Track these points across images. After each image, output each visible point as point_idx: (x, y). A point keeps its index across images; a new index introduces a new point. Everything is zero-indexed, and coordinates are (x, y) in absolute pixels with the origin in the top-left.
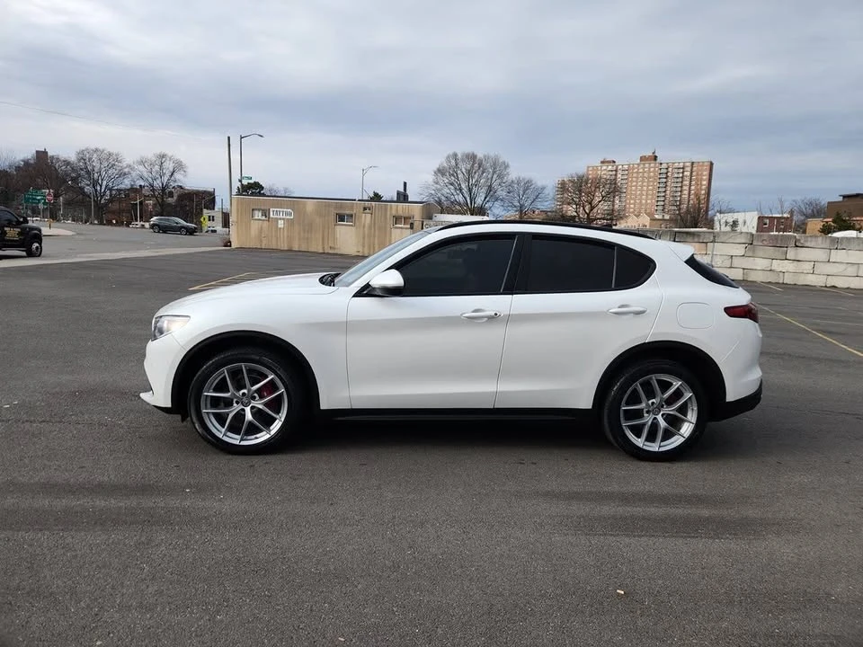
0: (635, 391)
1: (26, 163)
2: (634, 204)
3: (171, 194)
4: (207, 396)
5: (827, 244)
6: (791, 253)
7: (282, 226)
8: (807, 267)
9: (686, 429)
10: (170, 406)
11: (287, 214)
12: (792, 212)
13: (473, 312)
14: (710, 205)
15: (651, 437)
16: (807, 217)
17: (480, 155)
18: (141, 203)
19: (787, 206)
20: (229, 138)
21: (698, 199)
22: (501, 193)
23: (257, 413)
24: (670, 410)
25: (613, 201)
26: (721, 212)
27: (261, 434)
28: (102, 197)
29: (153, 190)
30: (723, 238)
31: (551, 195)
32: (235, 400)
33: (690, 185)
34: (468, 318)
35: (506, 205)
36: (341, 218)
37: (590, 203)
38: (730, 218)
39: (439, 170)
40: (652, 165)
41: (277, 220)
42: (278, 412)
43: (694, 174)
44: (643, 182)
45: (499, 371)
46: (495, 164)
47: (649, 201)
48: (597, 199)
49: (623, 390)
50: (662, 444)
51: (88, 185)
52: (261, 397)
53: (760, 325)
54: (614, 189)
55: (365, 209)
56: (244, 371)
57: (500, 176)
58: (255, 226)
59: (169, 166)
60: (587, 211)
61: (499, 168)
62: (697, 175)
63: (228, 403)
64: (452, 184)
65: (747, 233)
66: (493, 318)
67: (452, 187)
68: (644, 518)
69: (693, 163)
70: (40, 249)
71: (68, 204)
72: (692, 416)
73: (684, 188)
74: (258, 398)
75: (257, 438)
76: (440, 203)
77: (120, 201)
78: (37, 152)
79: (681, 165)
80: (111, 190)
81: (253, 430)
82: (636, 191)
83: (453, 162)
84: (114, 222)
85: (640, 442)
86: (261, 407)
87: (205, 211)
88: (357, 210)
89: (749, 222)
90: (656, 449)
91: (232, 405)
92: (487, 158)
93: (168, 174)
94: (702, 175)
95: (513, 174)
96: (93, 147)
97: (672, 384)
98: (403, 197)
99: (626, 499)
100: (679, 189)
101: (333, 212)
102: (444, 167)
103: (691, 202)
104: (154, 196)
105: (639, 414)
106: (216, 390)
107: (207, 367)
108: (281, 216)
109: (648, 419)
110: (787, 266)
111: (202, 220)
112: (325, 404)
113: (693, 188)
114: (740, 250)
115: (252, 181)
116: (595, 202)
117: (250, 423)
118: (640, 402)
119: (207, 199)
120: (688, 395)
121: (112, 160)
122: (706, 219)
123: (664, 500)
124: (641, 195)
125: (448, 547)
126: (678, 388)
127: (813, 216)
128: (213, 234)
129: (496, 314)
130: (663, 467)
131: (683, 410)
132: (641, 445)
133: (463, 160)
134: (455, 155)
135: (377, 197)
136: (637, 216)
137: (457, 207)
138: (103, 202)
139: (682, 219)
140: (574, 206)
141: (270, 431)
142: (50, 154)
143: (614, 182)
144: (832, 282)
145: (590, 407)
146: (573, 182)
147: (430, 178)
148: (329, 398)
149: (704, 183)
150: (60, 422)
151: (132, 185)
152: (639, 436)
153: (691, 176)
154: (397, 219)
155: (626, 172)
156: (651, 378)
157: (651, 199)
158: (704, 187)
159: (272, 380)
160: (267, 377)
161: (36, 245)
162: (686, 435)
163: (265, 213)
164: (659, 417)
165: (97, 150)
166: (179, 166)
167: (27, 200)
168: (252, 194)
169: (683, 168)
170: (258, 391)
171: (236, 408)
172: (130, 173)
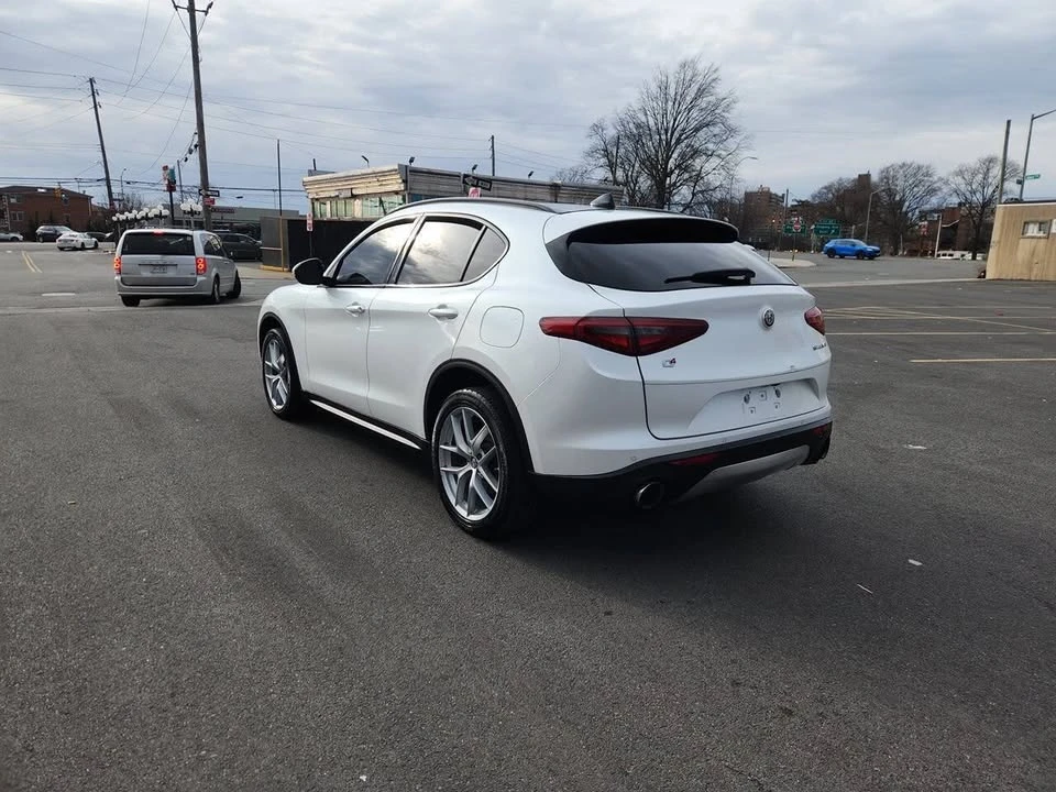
13: (352, 305)
20: (1009, 122)
34: (350, 311)
49: (441, 421)
58: (1025, 247)
85: (454, 498)
90: (465, 514)
96: (900, 162)
104: (970, 216)
129: (360, 309)
132: (454, 503)
145: (424, 436)
151: (941, 204)
156: (462, 412)
163: (1045, 226)
164: (474, 472)
165: (904, 165)
171: (276, 376)
172: (940, 189)
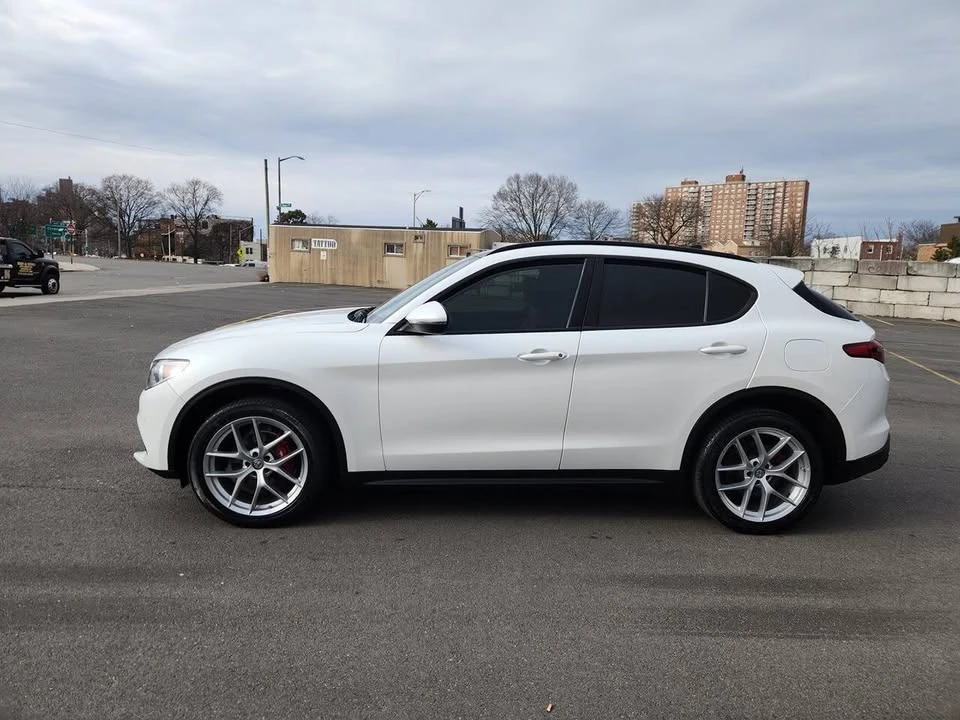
0: (733, 448)
1: (49, 192)
2: (720, 230)
3: (205, 225)
4: (210, 457)
5: (944, 271)
6: (903, 282)
7: (325, 258)
8: (921, 298)
9: (797, 495)
10: (166, 468)
11: (330, 244)
12: (900, 237)
13: (532, 353)
14: (806, 229)
15: (754, 505)
16: (918, 241)
17: (544, 176)
18: (172, 235)
19: (895, 231)
20: (266, 161)
21: (793, 223)
22: (570, 219)
23: (271, 477)
24: (777, 472)
25: (696, 227)
26: (819, 238)
27: (276, 503)
28: (130, 228)
29: (186, 221)
30: (823, 266)
31: (626, 220)
32: (245, 461)
33: (783, 209)
34: (527, 359)
35: (574, 232)
36: (390, 248)
37: (670, 230)
38: (829, 243)
39: (499, 194)
40: (739, 186)
41: (319, 251)
42: (297, 475)
43: (788, 195)
44: (729, 204)
45: (565, 425)
46: (561, 186)
47: (736, 226)
48: (677, 225)
49: (718, 447)
50: (768, 513)
51: (115, 216)
52: (277, 458)
53: (886, 366)
54: (696, 213)
55: (416, 238)
56: (255, 425)
57: (567, 200)
58: (295, 258)
59: (202, 193)
60: (667, 238)
61: (566, 190)
62: (791, 195)
63: (237, 465)
64: (513, 210)
65: (851, 260)
66: (558, 360)
67: (514, 213)
68: (748, 611)
69: (786, 183)
70: (57, 286)
71: (94, 237)
72: (804, 479)
73: (777, 211)
74: (272, 458)
75: (271, 507)
76: (500, 231)
77: (150, 232)
78: (61, 180)
79: (773, 185)
80: (140, 220)
81: (266, 497)
82: (721, 214)
83: (515, 186)
84: (142, 255)
85: (739, 511)
86: (275, 469)
87: (242, 242)
88: (408, 239)
89: (852, 247)
90: (760, 520)
91: (241, 467)
92: (552, 179)
93: (202, 202)
94: (796, 196)
95: (583, 197)
96: (121, 174)
97: (778, 440)
98: (459, 224)
99: (724, 584)
100: (770, 212)
101: (381, 241)
102: (505, 191)
103: (784, 226)
104: (186, 227)
105: (738, 477)
106: (221, 450)
107: (211, 422)
108: (324, 247)
109: (749, 482)
110: (898, 297)
111: (239, 252)
112: (353, 466)
113: (786, 210)
114: (843, 279)
115: (293, 209)
116: (675, 228)
117: (263, 489)
118: (738, 461)
119: (245, 230)
120: (799, 452)
121: (141, 188)
122: (802, 245)
123: (773, 586)
124: (728, 219)
125: (500, 653)
126: (786, 444)
127: (925, 240)
128: (251, 268)
129: (561, 355)
130: (769, 542)
131: (793, 471)
132: (741, 515)
133: (525, 183)
134: (517, 177)
135: (430, 225)
136: (723, 243)
137: (521, 236)
138: (130, 234)
139: (774, 247)
140: (652, 233)
141: (287, 498)
142: (74, 182)
143: (696, 205)
144: (949, 315)
145: (678, 468)
146: (650, 205)
147: (489, 203)
148: (358, 459)
149: (799, 205)
150: (42, 487)
151: (163, 216)
152: (738, 503)
153: (784, 197)
154: (452, 249)
155: (710, 194)
156: (753, 433)
157: (740, 223)
158: (799, 210)
159: (289, 437)
160: (282, 433)
161: (52, 281)
162: (797, 502)
163: (306, 243)
164: (764, 481)
165: (124, 177)
166: (213, 194)
167: (49, 233)
168: (295, 223)
169: (775, 189)
170: (273, 450)
171: (246, 470)
172: (160, 202)
